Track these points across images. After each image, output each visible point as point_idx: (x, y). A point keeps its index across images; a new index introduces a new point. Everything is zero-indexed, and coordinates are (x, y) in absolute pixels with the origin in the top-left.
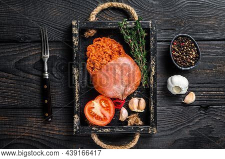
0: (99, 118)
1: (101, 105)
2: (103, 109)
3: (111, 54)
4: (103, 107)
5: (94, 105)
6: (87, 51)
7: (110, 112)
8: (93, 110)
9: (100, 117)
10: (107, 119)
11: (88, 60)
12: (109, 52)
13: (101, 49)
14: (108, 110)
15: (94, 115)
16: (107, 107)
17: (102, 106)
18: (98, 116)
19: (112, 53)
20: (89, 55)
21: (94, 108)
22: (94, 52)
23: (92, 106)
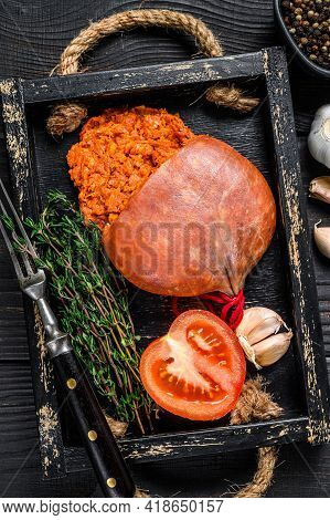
0: (195, 394)
1: (195, 345)
2: (203, 361)
3: (149, 150)
4: (204, 353)
5: (169, 349)
6: (68, 168)
7: (228, 366)
8: (171, 369)
9: (198, 390)
10: (222, 392)
11: (81, 195)
12: (142, 147)
13: (113, 146)
14: (220, 359)
15: (178, 387)
16: (216, 350)
17: (199, 349)
18: (191, 387)
19: (154, 147)
20: (81, 178)
21: (171, 360)
22: (92, 162)
23: (162, 354)
